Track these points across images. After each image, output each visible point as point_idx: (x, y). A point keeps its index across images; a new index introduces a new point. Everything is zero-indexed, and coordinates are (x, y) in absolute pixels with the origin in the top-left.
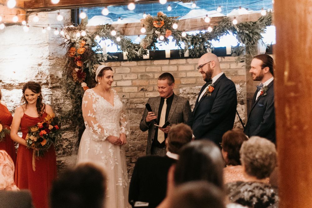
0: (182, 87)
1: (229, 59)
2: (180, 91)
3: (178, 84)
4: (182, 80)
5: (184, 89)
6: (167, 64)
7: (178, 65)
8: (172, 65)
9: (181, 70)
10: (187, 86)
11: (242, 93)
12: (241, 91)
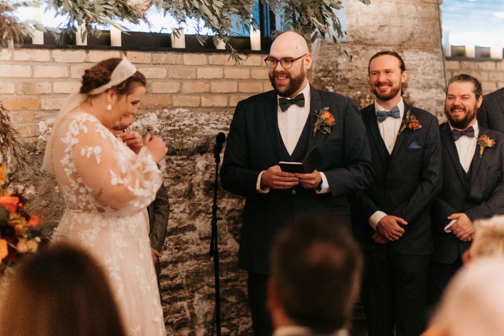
0: (43, 117)
1: (135, 58)
2: (40, 127)
3: (35, 109)
4: (43, 101)
5: (49, 121)
6: (8, 59)
7: (32, 63)
8: (19, 62)
9: (40, 76)
10: (53, 116)
11: (162, 132)
12: (160, 128)
